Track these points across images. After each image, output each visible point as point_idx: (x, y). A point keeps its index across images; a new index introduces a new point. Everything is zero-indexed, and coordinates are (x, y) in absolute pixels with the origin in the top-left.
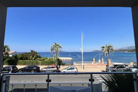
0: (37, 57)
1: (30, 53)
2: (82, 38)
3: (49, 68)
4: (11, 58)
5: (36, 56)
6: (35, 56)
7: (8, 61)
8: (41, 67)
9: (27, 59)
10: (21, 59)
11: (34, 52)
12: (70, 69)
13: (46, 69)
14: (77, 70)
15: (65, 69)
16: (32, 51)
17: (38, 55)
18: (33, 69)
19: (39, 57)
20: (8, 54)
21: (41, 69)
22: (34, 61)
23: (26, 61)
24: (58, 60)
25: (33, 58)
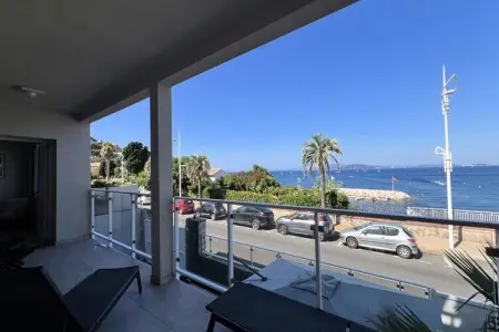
0: (269, 185)
1: (251, 173)
2: (446, 99)
3: (298, 218)
4: (214, 185)
5: (267, 180)
6: (262, 180)
7: (209, 191)
8: (278, 214)
9: (243, 187)
10: (232, 187)
11: (262, 170)
12: (374, 232)
13: (289, 220)
14: (413, 241)
15: (356, 229)
16: (257, 168)
17: (270, 178)
18: (256, 214)
19: (274, 184)
20: (208, 176)
21: (276, 218)
22: (260, 195)
23: (243, 192)
24: (333, 195)
25: (259, 187)
